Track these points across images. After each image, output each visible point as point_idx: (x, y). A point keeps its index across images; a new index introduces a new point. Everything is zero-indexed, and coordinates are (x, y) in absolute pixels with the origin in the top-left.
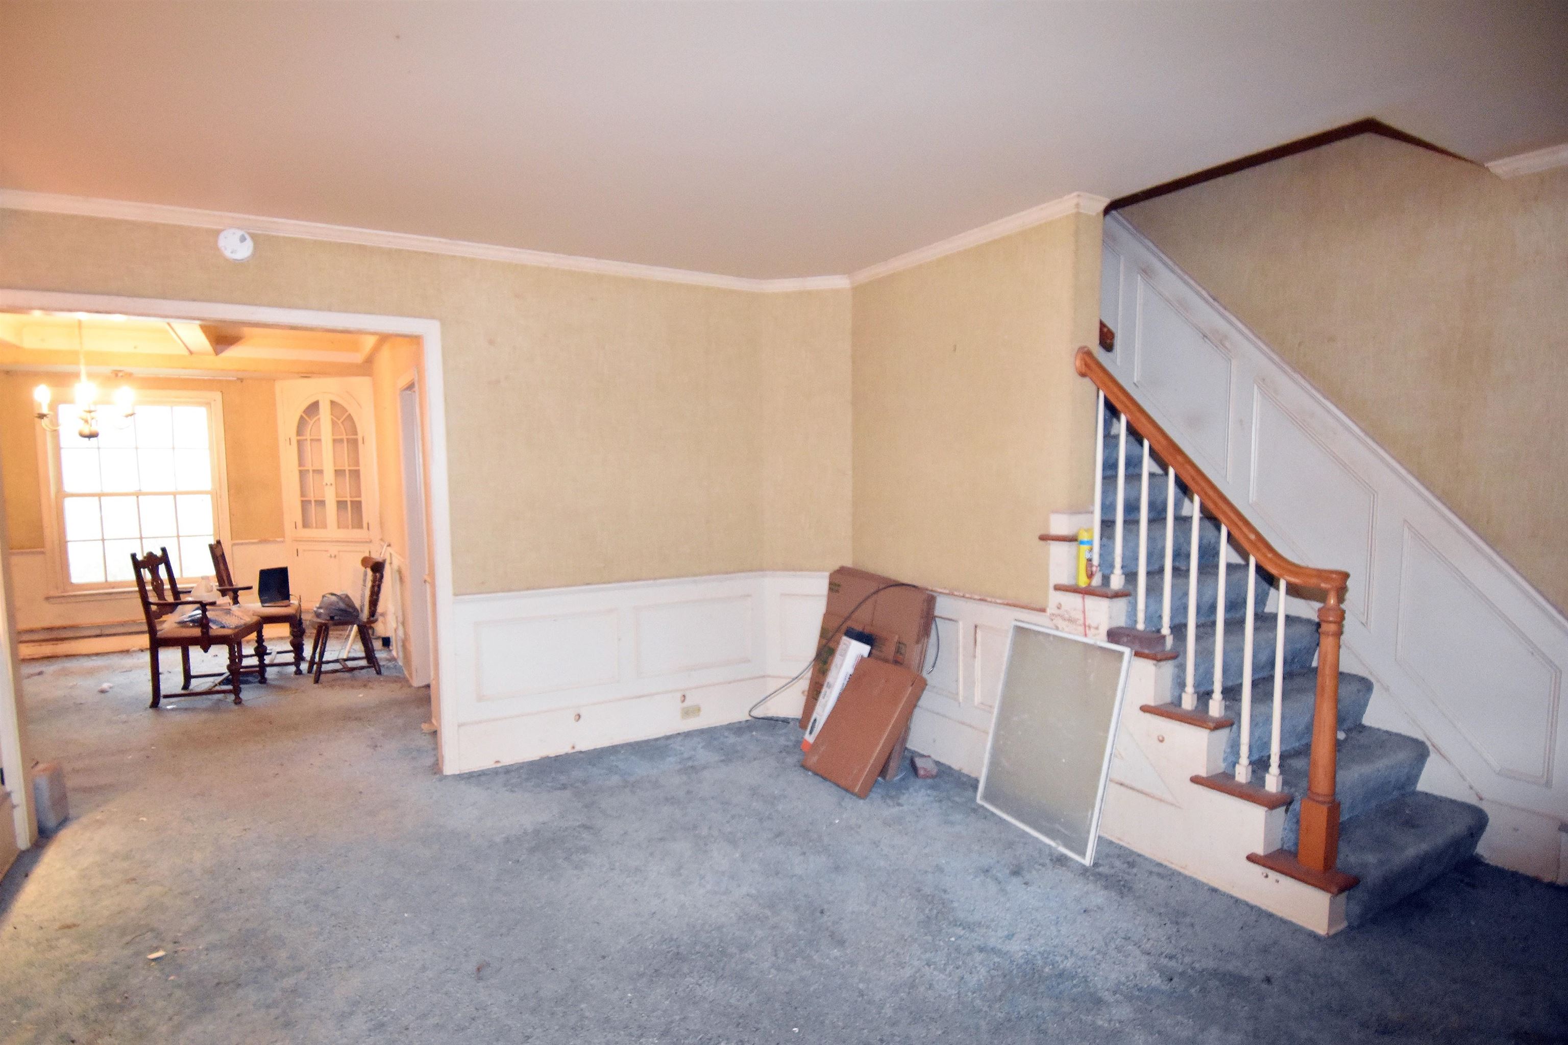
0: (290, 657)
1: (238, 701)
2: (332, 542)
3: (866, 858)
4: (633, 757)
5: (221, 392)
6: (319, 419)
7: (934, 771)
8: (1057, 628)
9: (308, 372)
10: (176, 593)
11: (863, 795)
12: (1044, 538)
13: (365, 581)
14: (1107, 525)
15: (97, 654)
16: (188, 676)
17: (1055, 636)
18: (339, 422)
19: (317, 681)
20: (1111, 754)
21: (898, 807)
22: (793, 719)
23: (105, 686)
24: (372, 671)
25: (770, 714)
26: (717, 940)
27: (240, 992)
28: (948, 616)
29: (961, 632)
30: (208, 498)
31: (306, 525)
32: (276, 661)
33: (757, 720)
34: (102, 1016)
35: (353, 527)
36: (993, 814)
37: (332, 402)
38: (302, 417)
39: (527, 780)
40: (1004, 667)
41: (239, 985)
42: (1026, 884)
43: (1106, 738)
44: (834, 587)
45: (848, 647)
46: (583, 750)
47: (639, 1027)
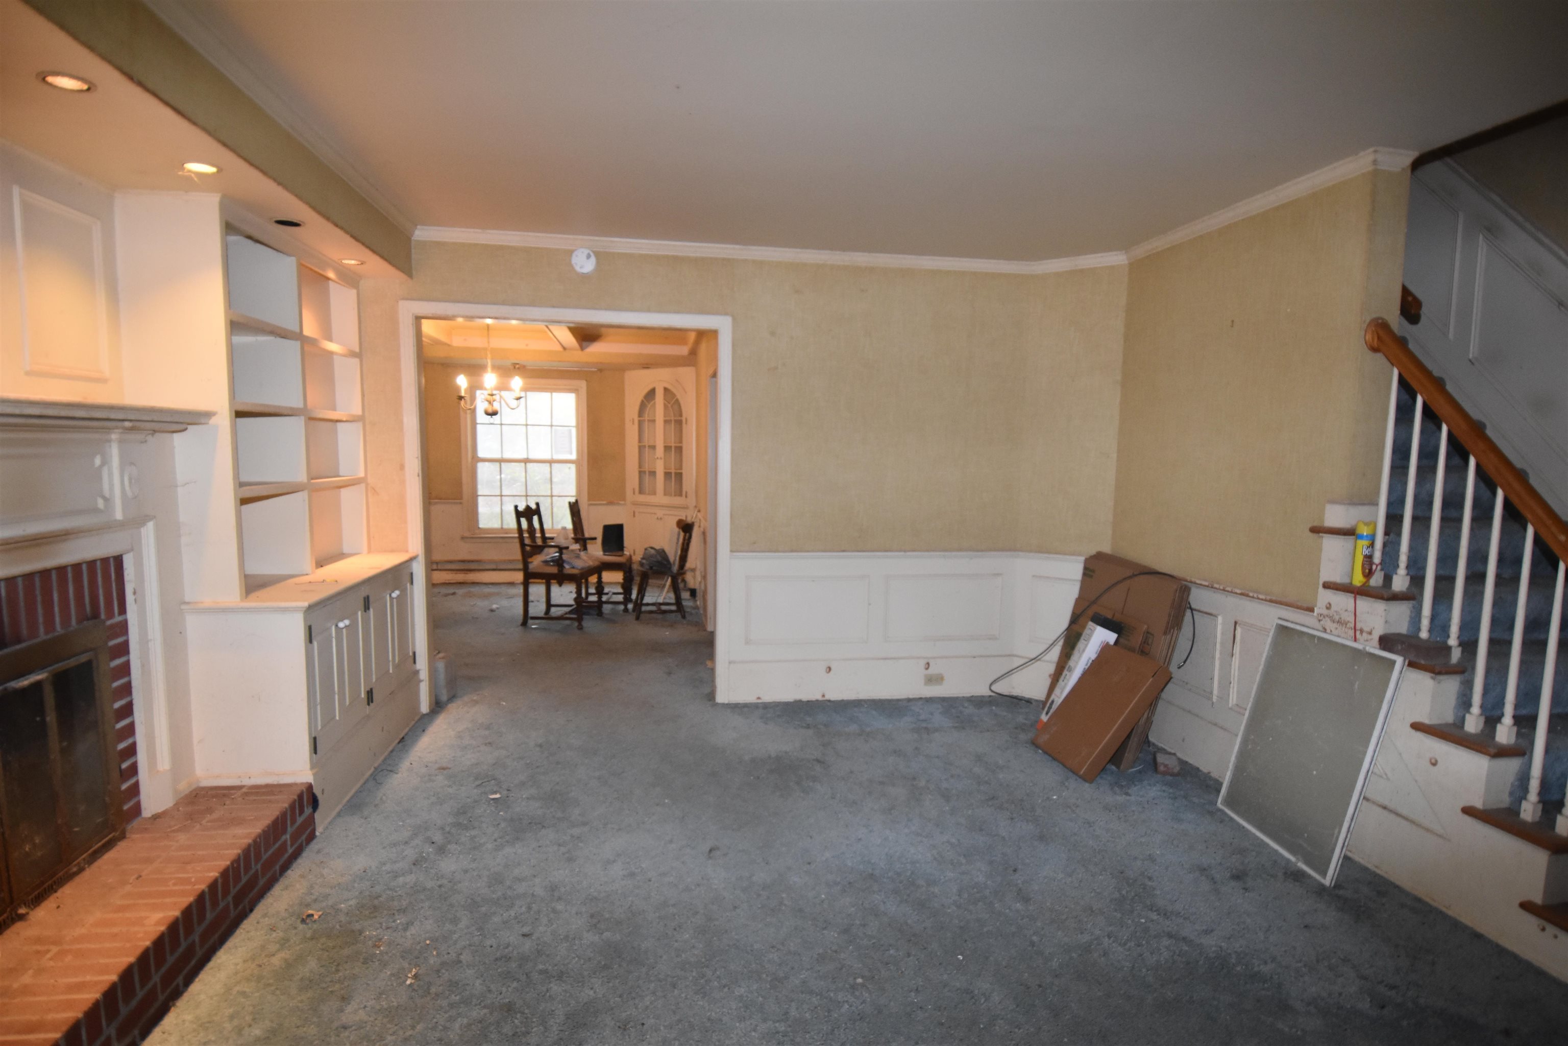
0: (620, 598)
1: (580, 628)
2: (660, 506)
3: (1075, 834)
4: (874, 712)
5: (586, 380)
6: (655, 403)
7: (1177, 770)
8: (1325, 630)
9: (648, 364)
10: (544, 538)
11: (1089, 778)
12: (1317, 530)
13: (678, 539)
14: (1394, 520)
15: (492, 584)
16: (549, 605)
17: (1320, 638)
18: (669, 405)
19: (638, 618)
20: (1368, 772)
21: (1124, 796)
22: (1037, 701)
23: (494, 606)
24: (679, 616)
25: (1015, 692)
26: (910, 872)
27: (544, 831)
28: (1205, 610)
29: (1219, 628)
30: (573, 467)
31: (641, 492)
32: (612, 600)
33: (1001, 696)
34: (453, 830)
35: (675, 495)
36: (1231, 819)
37: (666, 389)
38: (642, 401)
39: (779, 716)
40: (1261, 668)
41: (543, 827)
42: (1246, 889)
43: (1365, 753)
44: (1088, 572)
45: (1093, 631)
46: (832, 699)
47: (825, 921)
